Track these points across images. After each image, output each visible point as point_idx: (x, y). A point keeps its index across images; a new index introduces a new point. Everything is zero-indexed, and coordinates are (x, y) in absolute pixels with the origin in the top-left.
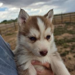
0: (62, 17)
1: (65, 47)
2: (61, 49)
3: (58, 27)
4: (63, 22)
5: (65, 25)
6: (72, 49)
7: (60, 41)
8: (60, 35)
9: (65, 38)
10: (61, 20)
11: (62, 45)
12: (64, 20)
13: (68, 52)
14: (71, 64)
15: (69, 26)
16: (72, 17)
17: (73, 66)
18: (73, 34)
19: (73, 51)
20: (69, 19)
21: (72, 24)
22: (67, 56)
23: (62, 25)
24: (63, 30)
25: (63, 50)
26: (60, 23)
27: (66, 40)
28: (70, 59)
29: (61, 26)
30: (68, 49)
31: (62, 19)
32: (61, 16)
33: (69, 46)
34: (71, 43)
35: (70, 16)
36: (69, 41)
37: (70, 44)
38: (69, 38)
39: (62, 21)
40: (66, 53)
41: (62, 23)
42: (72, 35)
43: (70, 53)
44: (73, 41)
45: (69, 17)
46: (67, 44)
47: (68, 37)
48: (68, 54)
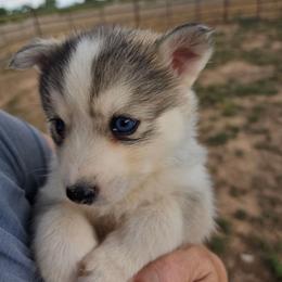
1: (228, 114)
2: (214, 119)
4: (230, 18)
5: (236, 27)
6: (253, 120)
7: (211, 89)
9: (231, 81)
10: (222, 10)
11: (219, 105)
12: (233, 10)
13: (235, 130)
14: (241, 173)
15: (249, 35)
17: (248, 179)
18: (261, 64)
19: (255, 126)
20: (255, 7)
21: (262, 26)
22: (232, 145)
23: (227, 30)
24: (228, 47)
25: (220, 125)
27: (234, 87)
28: (239, 154)
29: (222, 34)
30: (238, 121)
31: (226, 4)
33: (241, 108)
34: (252, 100)
36: (244, 92)
37: (246, 102)
38: (245, 81)
39: (225, 15)
40: (229, 133)
41: (226, 22)
42: (256, 69)
43: (241, 135)
46: (237, 101)
47: (244, 74)
48: (234, 137)
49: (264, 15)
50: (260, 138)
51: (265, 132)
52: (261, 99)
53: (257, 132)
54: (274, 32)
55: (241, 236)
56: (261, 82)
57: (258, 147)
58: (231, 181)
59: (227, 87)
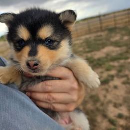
0: (101, 20)
1: (108, 70)
2: (102, 73)
3: (95, 37)
4: (104, 29)
5: (106, 33)
6: (120, 71)
7: (99, 60)
8: (99, 50)
9: (108, 55)
10: (99, 26)
11: (103, 66)
12: (104, 25)
13: (113, 77)
14: (118, 96)
15: (113, 35)
16: (118, 18)
17: (121, 98)
18: (120, 47)
19: (122, 74)
20: (113, 23)
21: (118, 31)
22: (112, 84)
23: (103, 34)
24: (105, 41)
25: (105, 75)
26: (98, 32)
27: (109, 58)
28: (116, 87)
29: (101, 36)
30: (113, 73)
31: (101, 23)
32: (98, 19)
33: (114, 67)
34: (118, 62)
35: (115, 17)
36: (114, 59)
37: (116, 64)
38: (114, 55)
39: (101, 28)
40: (110, 78)
41: (102, 30)
42: (118, 49)
43: (116, 79)
44: (120, 59)
45: (113, 19)
46: (112, 64)
47: (113, 52)
48: (113, 80)
49: (118, 26)
50: (124, 79)
51: (126, 76)
52: (122, 62)
53: (123, 77)
54: (124, 32)
55: (122, 126)
56: (121, 55)
57: (124, 83)
58: (114, 101)
59: (106, 58)
